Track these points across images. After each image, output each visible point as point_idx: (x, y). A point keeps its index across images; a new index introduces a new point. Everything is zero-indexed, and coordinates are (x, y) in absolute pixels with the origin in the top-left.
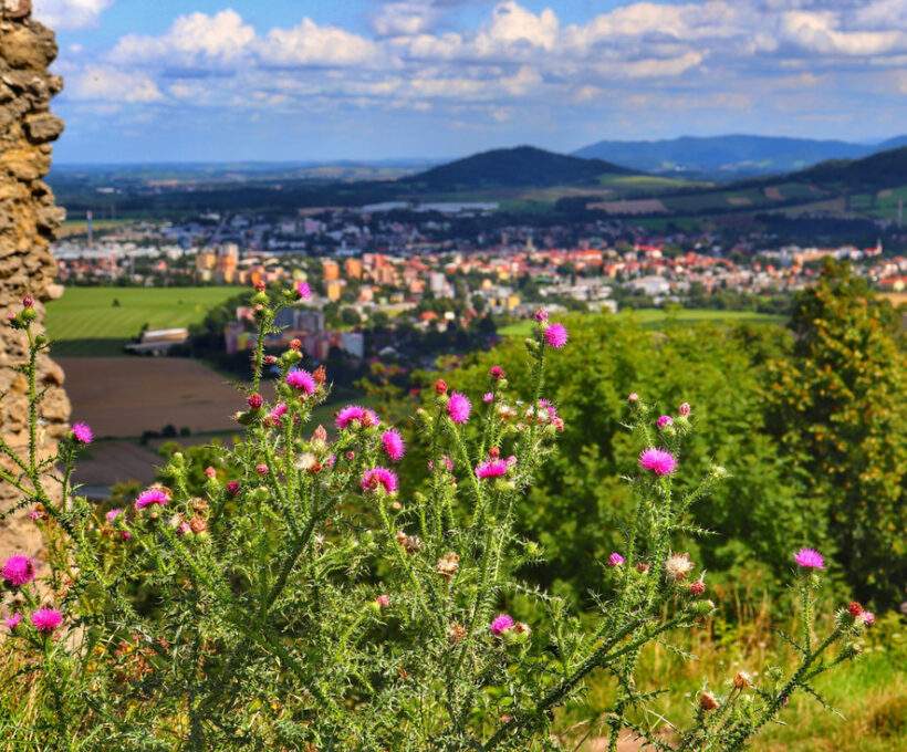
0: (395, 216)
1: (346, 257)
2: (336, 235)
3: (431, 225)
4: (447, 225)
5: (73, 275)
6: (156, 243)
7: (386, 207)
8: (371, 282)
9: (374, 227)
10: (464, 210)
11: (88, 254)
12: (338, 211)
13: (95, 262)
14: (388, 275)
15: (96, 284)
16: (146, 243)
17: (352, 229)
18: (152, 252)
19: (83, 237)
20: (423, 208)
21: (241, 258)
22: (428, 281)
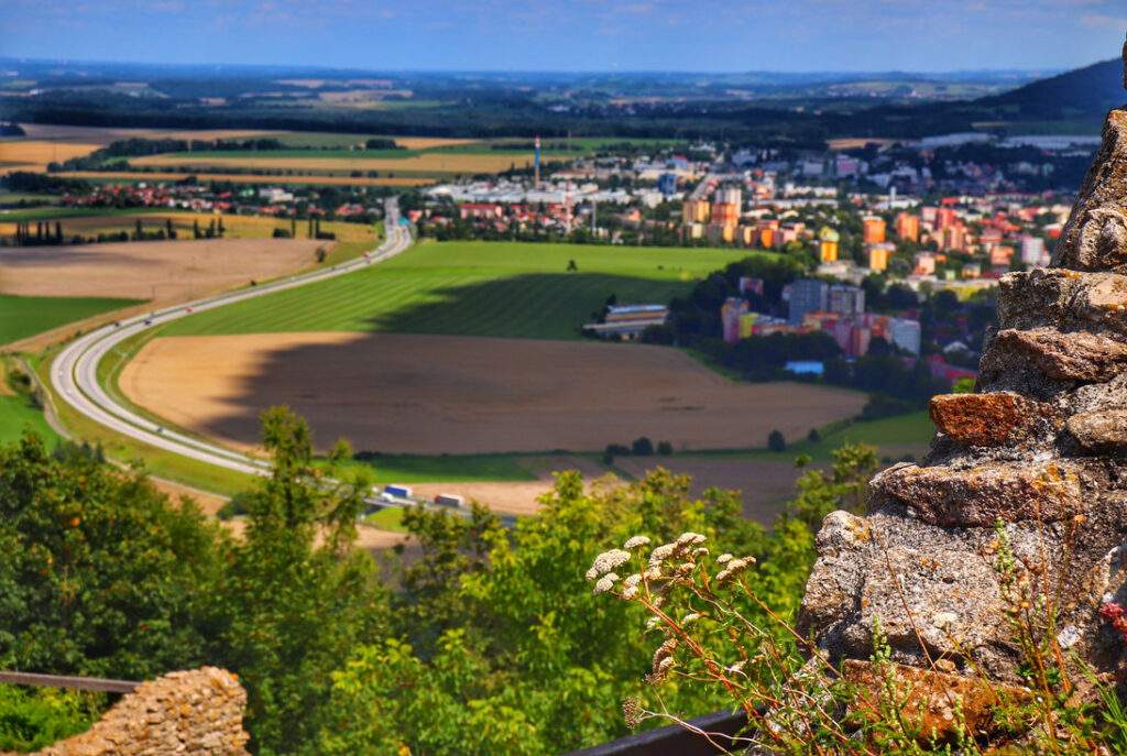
0: (968, 153)
1: (899, 210)
2: (883, 179)
3: (1024, 167)
4: (1048, 168)
5: (514, 224)
6: (627, 184)
7: (956, 140)
8: (932, 247)
9: (938, 171)
10: (1074, 146)
11: (534, 197)
12: (885, 145)
13: (543, 208)
14: (958, 238)
15: (545, 239)
16: (613, 184)
17: (906, 171)
18: (621, 196)
19: (528, 172)
20: (1012, 142)
21: (745, 208)
22: (1019, 248)
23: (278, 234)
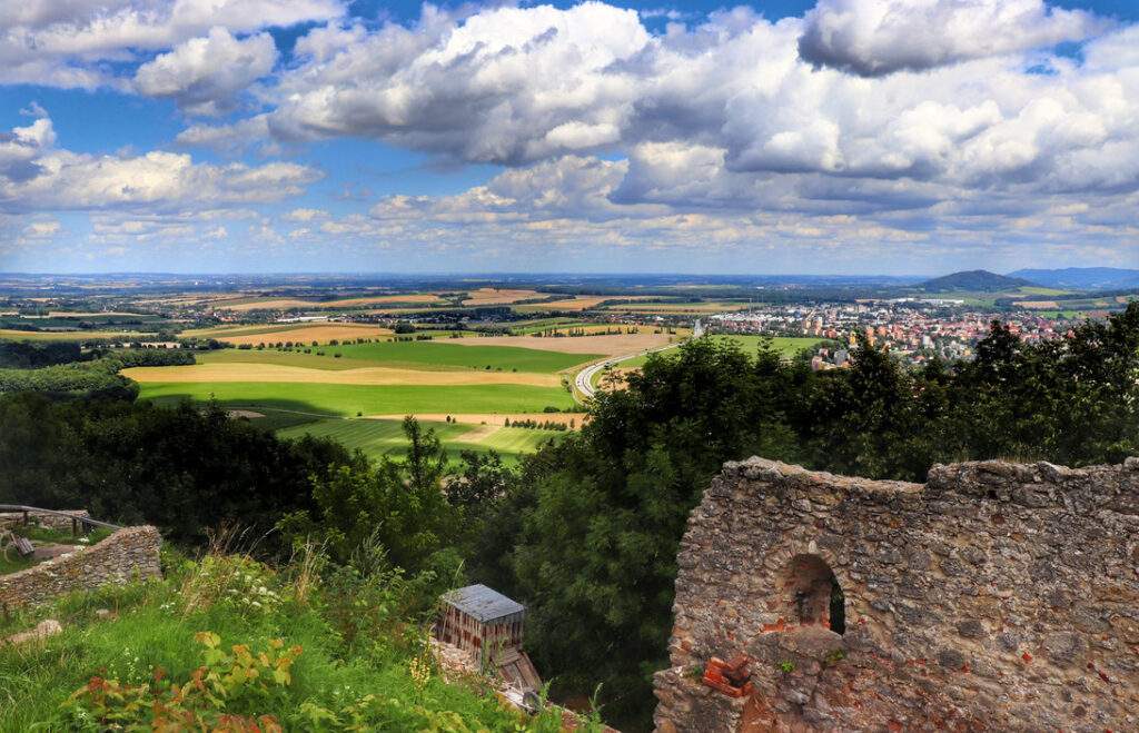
0: (905, 305)
1: (879, 325)
2: (875, 314)
3: (926, 310)
4: (935, 310)
5: (740, 329)
6: (782, 315)
7: (902, 300)
8: (891, 338)
9: (895, 310)
10: (944, 303)
11: (748, 319)
12: (877, 301)
13: (751, 323)
14: (900, 335)
15: (751, 334)
16: (777, 315)
17: (883, 311)
18: (780, 319)
19: (747, 310)
20: (922, 301)
21: (824, 324)
22: (922, 339)
23: (656, 332)
